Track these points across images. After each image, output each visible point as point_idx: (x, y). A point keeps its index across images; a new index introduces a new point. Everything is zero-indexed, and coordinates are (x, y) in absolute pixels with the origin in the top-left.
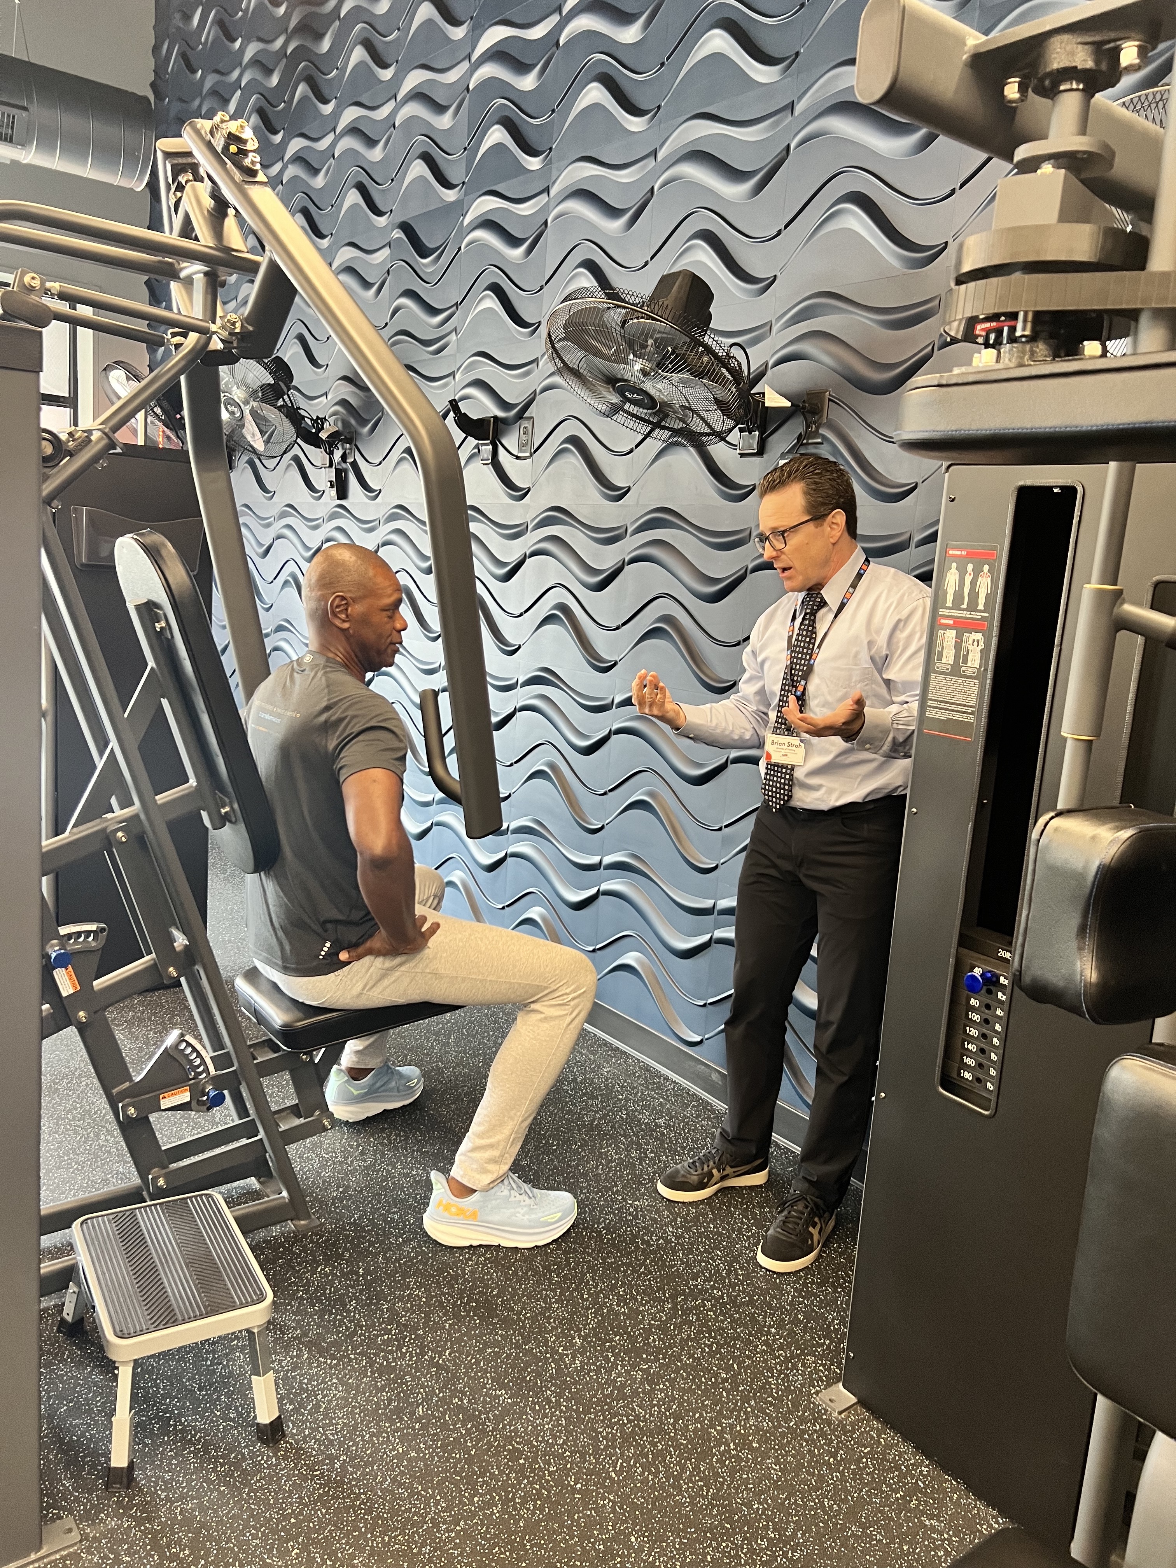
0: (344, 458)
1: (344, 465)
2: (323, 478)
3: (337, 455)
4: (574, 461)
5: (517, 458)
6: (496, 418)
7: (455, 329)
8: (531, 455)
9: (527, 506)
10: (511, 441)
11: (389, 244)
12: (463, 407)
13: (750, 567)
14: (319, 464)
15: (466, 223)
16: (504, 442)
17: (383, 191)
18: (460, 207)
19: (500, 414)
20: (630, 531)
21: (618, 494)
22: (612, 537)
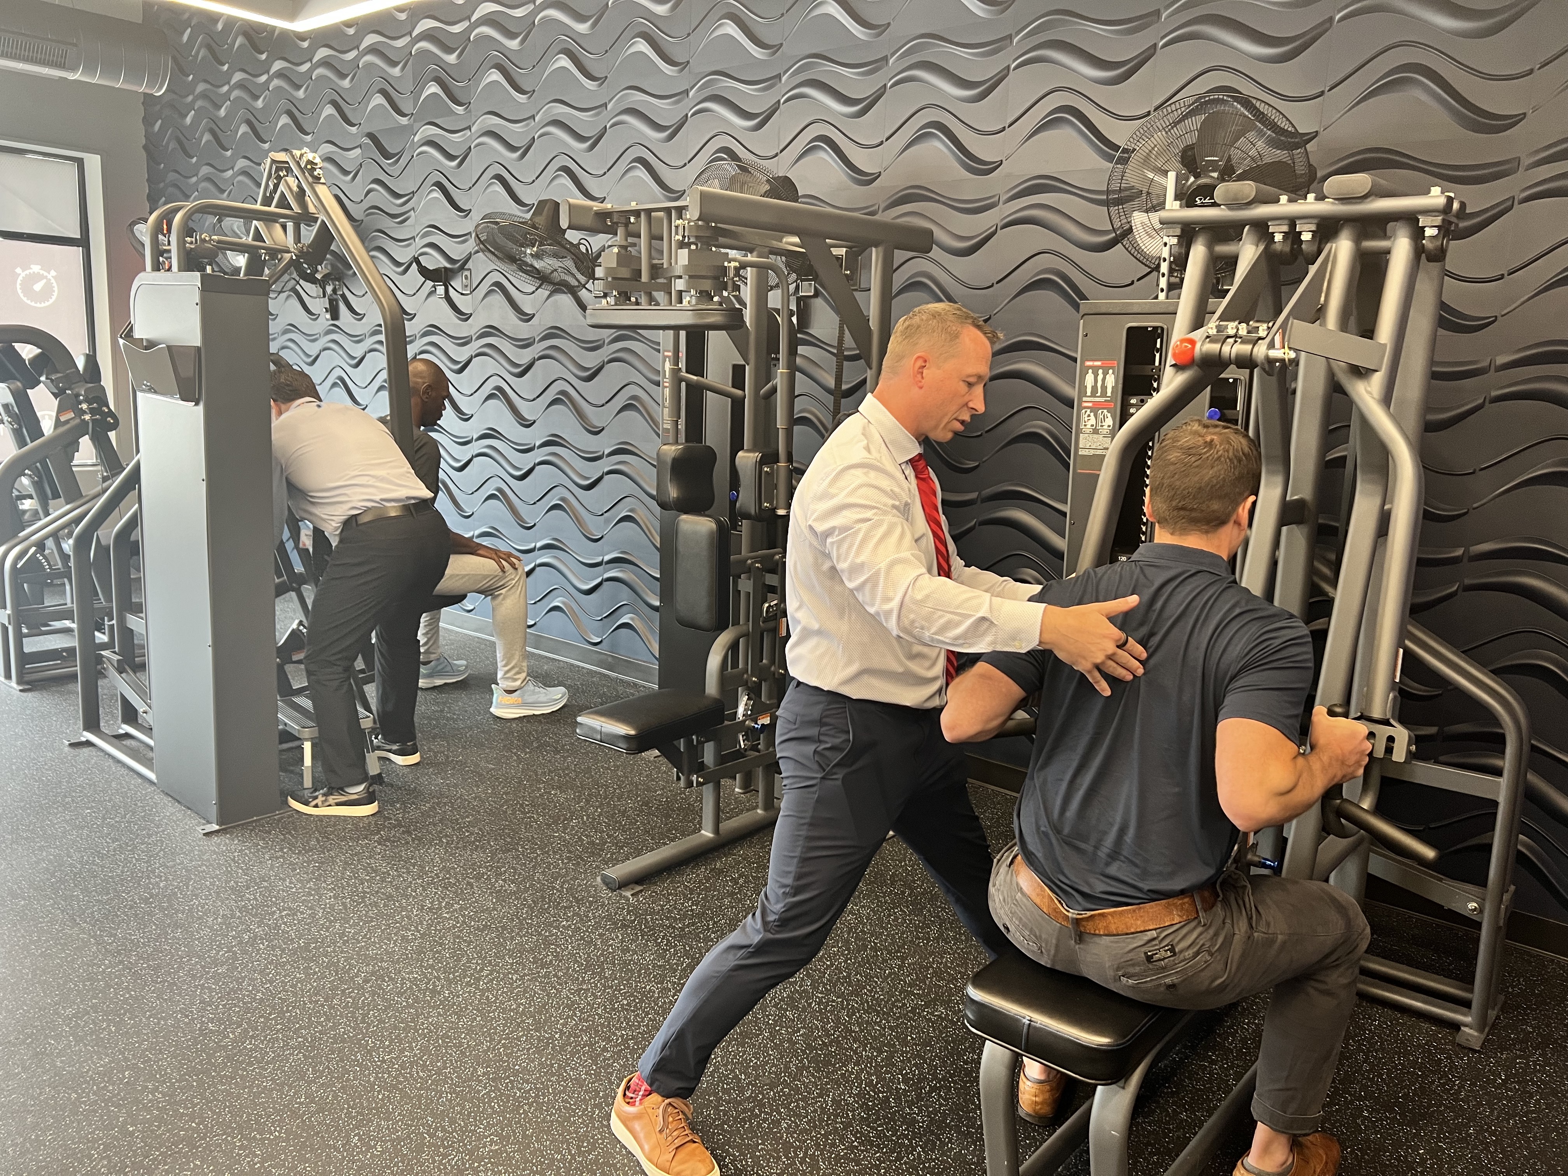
0: (334, 291)
1: (335, 297)
2: (319, 305)
3: (329, 289)
4: (498, 298)
5: (462, 294)
6: (445, 268)
7: (413, 209)
8: (471, 293)
9: (471, 326)
10: (457, 283)
11: (360, 146)
12: (423, 260)
13: (606, 360)
14: (315, 295)
15: (416, 140)
16: (452, 283)
17: (353, 109)
18: (410, 130)
19: (448, 266)
20: (537, 340)
21: (527, 318)
22: (526, 344)
